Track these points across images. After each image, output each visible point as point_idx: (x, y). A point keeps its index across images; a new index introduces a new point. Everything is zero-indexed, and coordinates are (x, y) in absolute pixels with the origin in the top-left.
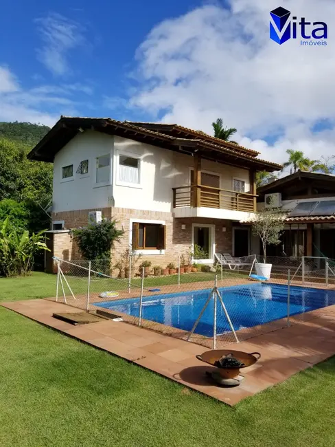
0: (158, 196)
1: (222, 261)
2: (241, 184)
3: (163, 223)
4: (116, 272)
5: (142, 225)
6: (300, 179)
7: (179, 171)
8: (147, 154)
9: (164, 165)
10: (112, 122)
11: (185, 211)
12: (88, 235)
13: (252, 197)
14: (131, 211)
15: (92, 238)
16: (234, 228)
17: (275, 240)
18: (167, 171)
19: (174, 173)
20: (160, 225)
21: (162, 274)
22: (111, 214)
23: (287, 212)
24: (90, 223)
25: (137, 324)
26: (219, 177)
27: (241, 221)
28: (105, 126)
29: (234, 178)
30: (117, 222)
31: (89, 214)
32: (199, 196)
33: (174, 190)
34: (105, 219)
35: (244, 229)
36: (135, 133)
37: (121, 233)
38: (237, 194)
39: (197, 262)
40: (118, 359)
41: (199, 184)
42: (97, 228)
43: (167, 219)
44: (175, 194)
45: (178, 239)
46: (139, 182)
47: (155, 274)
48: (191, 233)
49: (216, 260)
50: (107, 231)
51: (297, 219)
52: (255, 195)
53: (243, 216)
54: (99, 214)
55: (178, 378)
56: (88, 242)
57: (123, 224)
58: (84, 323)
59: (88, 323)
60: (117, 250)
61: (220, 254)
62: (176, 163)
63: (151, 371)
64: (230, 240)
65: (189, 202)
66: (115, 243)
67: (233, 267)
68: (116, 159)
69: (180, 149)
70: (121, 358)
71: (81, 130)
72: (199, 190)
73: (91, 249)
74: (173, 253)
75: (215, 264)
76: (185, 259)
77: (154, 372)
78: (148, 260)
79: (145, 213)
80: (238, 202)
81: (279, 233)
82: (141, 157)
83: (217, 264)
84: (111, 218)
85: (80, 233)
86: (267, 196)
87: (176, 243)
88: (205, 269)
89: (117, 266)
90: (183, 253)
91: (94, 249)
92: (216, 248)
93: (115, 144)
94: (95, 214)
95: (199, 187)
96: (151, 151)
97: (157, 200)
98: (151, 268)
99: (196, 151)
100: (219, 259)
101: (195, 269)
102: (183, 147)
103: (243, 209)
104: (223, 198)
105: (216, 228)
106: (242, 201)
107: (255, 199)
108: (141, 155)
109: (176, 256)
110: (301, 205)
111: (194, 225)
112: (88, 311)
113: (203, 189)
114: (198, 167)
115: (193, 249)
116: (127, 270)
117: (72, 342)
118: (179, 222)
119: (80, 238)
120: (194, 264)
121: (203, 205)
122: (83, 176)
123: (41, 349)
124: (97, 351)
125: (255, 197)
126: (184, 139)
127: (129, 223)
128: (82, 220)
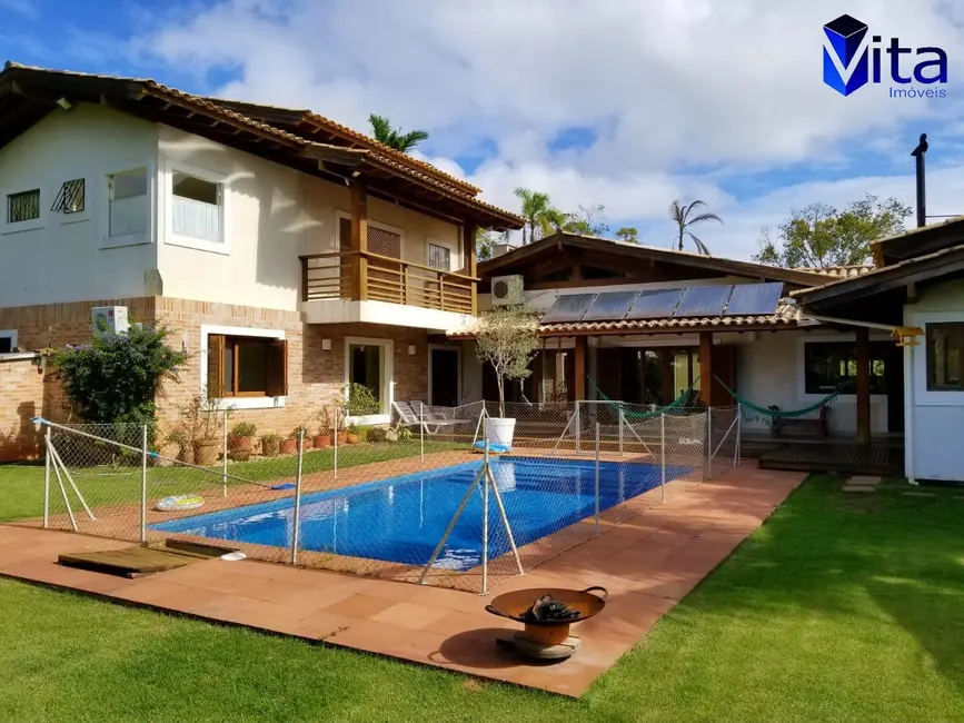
0: (268, 272)
1: (408, 418)
2: (442, 252)
3: (280, 335)
4: (170, 453)
5: (232, 340)
6: (560, 248)
7: (316, 218)
8: (241, 174)
9: (279, 203)
10: (158, 91)
11: (330, 308)
12: (95, 364)
13: (468, 282)
14: (203, 307)
15: (107, 372)
16: (431, 347)
17: (521, 370)
18: (287, 216)
19: (303, 223)
20: (272, 340)
21: (281, 452)
22: (153, 314)
23: (535, 315)
24: (97, 334)
25: (288, 560)
26: (397, 236)
27: (449, 332)
28: (140, 97)
29: (429, 240)
30: (171, 333)
31: (93, 313)
32: (364, 276)
33: (304, 260)
34: (140, 324)
35: (451, 348)
36: (213, 121)
37: (181, 358)
38: (440, 274)
39: (357, 420)
40: (281, 641)
41: (364, 250)
42: (120, 347)
43: (290, 325)
44: (305, 269)
45: (313, 373)
46: (221, 239)
47: (265, 453)
48: (343, 357)
49: (396, 416)
50: (146, 353)
51: (560, 327)
52: (474, 277)
53: (452, 322)
54: (121, 313)
55: (440, 660)
56: (96, 380)
57: (185, 337)
58: (153, 571)
59: (162, 569)
60: (171, 400)
61: (403, 403)
62: (308, 201)
63: (374, 654)
64: (424, 371)
65: (338, 288)
66: (166, 384)
67: (432, 428)
68: (165, 182)
69: (321, 167)
70: (288, 636)
71: (62, 102)
72: (364, 263)
73: (103, 400)
74: (302, 402)
75: (393, 425)
76: (331, 415)
77: (382, 656)
78: (249, 421)
79: (237, 312)
80: (443, 292)
81: (530, 355)
82: (227, 181)
83: (399, 424)
84: (154, 323)
85: (71, 361)
86: (495, 280)
87: (312, 382)
88: (375, 436)
89: (173, 438)
90: (326, 402)
91: (112, 399)
92: (396, 389)
93: (162, 145)
94: (111, 313)
95: (365, 256)
96: (248, 168)
97: (264, 283)
98: (255, 440)
99: (356, 174)
100: (401, 413)
101: (354, 438)
102: (327, 164)
103: (452, 305)
104: (413, 281)
105: (395, 348)
106: (449, 290)
107: (474, 286)
108: (226, 174)
109: (309, 410)
110: (563, 300)
111: (350, 341)
112: (145, 545)
113: (372, 261)
114: (361, 213)
115: (347, 392)
116: (197, 446)
117: (144, 618)
118: (317, 333)
119: (72, 372)
120: (352, 426)
121: (372, 297)
122: (68, 218)
123: (70, 641)
124: (219, 629)
125: (474, 281)
126: (332, 146)
127: (199, 336)
128: (70, 329)
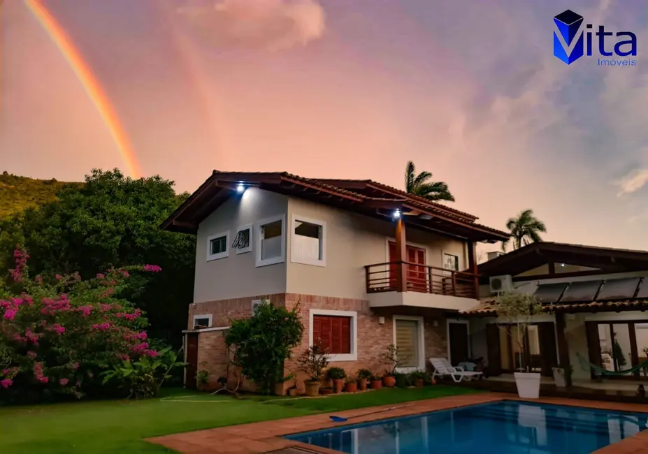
2: (454, 259)
3: (354, 315)
13: (473, 277)
14: (311, 299)
16: (449, 321)
22: (284, 303)
26: (424, 250)
27: (461, 312)
28: (280, 182)
29: (444, 251)
31: (251, 303)
32: (405, 276)
33: (367, 268)
35: (461, 322)
38: (452, 273)
39: (401, 371)
41: (404, 259)
43: (360, 309)
44: (368, 274)
45: (374, 338)
46: (320, 259)
48: (392, 329)
52: (477, 274)
64: (444, 338)
68: (291, 227)
69: (377, 213)
72: (404, 268)
74: (368, 357)
79: (330, 301)
80: (455, 284)
82: (324, 223)
87: (373, 344)
95: (404, 263)
107: (476, 280)
108: (323, 219)
110: (543, 288)
115: (395, 352)
118: (376, 313)
121: (409, 289)
122: (241, 251)
125: (477, 277)
126: (384, 199)
127: (309, 316)
128: (239, 313)
